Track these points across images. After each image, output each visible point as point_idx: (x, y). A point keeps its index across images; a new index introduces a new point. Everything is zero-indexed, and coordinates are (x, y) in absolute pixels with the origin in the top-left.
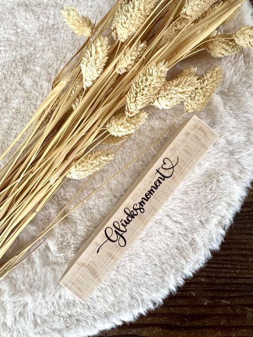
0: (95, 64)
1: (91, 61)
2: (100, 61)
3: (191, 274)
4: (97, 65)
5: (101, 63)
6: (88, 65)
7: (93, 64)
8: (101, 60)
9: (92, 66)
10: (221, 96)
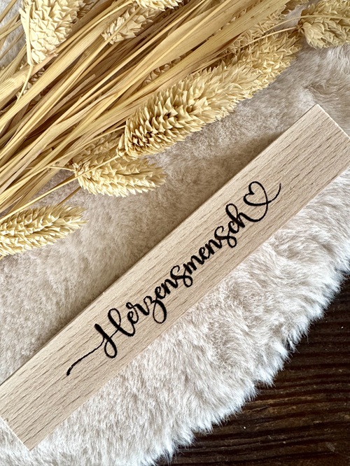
0: (51, 15)
1: (40, 8)
2: (63, 10)
3: (209, 426)
4: (56, 19)
5: (64, 14)
6: (35, 15)
7: (46, 15)
8: (64, 8)
9: (43, 19)
10: (314, 92)
